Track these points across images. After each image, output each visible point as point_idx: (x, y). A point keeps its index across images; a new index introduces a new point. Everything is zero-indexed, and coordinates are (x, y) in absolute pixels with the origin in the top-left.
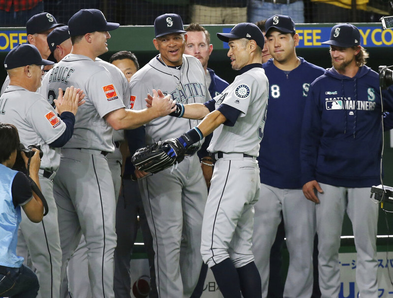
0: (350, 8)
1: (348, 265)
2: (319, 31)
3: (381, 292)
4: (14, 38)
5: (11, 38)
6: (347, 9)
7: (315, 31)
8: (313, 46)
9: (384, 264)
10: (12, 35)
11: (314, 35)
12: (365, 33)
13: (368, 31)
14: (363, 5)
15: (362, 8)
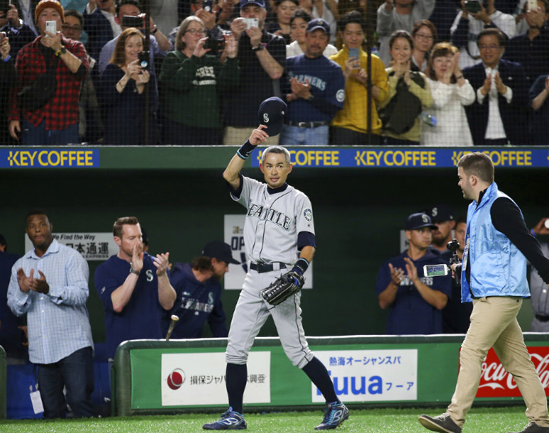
0: (365, 132)
1: (360, 361)
2: (337, 152)
3: (389, 385)
4: (65, 155)
5: (62, 156)
6: (363, 134)
7: (334, 153)
8: (331, 166)
9: (392, 360)
10: (62, 153)
11: (333, 156)
12: (378, 154)
13: (381, 153)
14: (378, 130)
15: (376, 132)
